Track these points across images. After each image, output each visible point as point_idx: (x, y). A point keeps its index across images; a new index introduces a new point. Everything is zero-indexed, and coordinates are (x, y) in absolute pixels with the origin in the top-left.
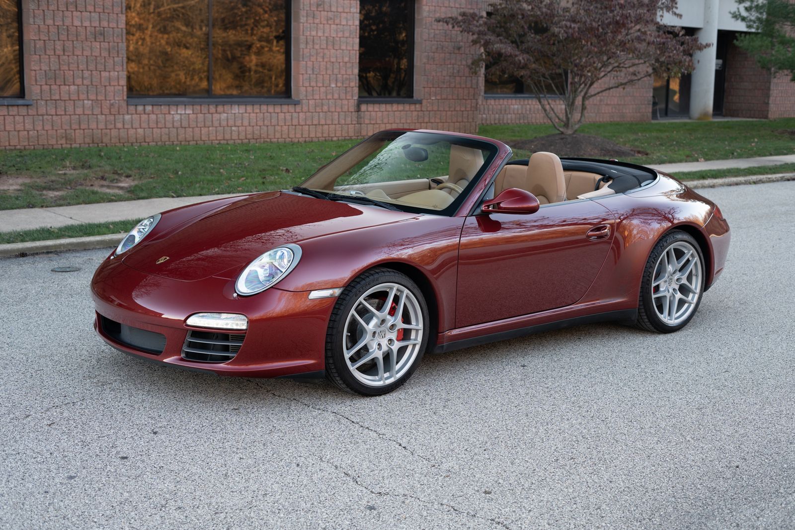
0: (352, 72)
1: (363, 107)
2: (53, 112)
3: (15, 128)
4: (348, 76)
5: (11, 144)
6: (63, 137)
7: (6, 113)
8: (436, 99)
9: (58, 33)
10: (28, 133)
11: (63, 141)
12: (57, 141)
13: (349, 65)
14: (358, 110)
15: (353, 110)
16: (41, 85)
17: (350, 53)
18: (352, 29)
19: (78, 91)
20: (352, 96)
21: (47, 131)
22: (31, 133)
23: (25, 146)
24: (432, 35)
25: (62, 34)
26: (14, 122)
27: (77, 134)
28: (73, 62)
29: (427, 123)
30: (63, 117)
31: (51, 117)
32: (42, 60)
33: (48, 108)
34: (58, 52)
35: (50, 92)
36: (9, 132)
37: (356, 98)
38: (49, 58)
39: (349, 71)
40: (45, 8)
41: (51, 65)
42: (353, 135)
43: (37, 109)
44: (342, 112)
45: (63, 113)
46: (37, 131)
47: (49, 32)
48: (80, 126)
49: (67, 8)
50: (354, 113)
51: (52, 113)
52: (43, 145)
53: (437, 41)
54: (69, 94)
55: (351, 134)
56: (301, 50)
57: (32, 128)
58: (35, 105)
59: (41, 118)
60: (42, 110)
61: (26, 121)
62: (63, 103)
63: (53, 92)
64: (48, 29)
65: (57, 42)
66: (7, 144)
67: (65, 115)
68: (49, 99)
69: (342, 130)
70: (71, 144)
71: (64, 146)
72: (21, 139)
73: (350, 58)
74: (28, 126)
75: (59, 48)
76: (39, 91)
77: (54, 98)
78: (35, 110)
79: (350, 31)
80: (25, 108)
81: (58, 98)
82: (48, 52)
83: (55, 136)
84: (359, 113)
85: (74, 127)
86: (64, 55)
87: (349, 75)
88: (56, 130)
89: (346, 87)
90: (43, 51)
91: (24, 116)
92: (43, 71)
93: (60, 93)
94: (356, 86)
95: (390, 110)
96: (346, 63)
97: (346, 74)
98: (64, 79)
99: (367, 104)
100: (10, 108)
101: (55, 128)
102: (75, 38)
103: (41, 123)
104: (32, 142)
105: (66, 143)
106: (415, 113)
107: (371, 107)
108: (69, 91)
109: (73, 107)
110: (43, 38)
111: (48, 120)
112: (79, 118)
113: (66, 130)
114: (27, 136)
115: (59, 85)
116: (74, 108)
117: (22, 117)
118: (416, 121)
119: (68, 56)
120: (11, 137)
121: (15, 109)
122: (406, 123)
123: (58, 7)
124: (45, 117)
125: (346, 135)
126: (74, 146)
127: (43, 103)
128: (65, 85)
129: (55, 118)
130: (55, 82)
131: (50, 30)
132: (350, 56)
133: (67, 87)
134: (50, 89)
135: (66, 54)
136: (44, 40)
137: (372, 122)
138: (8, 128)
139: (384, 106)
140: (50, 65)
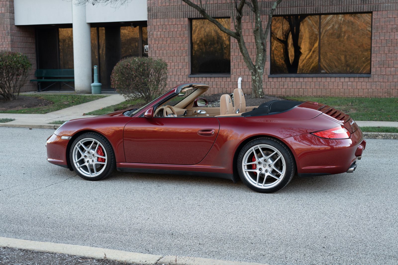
2: (382, 80)
3: (361, 88)
5: (359, 95)
6: (386, 93)
7: (358, 81)
9: (387, 43)
10: (368, 90)
11: (386, 95)
12: (383, 94)
16: (376, 68)
19: (396, 70)
21: (378, 89)
22: (369, 90)
23: (366, 96)
25: (388, 43)
26: (362, 85)
27: (393, 92)
28: (393, 56)
30: (386, 83)
31: (380, 83)
32: (378, 56)
33: (379, 79)
34: (386, 52)
35: (381, 71)
36: (359, 89)
38: (381, 55)
40: (380, 31)
41: (382, 58)
43: (373, 79)
45: (387, 81)
46: (373, 89)
47: (382, 43)
48: (395, 88)
49: (392, 31)
51: (381, 81)
52: (375, 96)
54: (391, 72)
57: (370, 88)
58: (373, 77)
59: (375, 83)
60: (376, 80)
61: (367, 85)
62: (387, 77)
63: (382, 71)
64: (382, 41)
65: (386, 48)
66: (357, 95)
67: (388, 82)
68: (380, 74)
70: (390, 96)
71: (386, 97)
72: (364, 93)
74: (368, 87)
75: (386, 50)
76: (375, 71)
77: (382, 74)
78: (372, 79)
80: (367, 78)
81: (384, 74)
82: (381, 52)
83: (382, 92)
85: (392, 88)
86: (389, 53)
88: (383, 89)
90: (378, 52)
91: (366, 82)
92: (377, 61)
93: (386, 72)
98: (389, 65)
100: (360, 78)
101: (382, 88)
102: (396, 45)
103: (375, 86)
104: (370, 94)
105: (388, 96)
108: (391, 71)
109: (392, 78)
110: (378, 45)
111: (378, 84)
112: (395, 84)
113: (388, 89)
114: (367, 92)
115: (386, 68)
116: (393, 79)
117: (366, 83)
119: (391, 54)
120: (359, 91)
121: (362, 79)
123: (387, 31)
124: (377, 83)
126: (391, 97)
127: (376, 76)
128: (388, 67)
129: (382, 83)
130: (384, 66)
131: (382, 42)
133: (390, 69)
134: (381, 70)
135: (390, 53)
136: (379, 47)
138: (358, 88)
140: (381, 59)
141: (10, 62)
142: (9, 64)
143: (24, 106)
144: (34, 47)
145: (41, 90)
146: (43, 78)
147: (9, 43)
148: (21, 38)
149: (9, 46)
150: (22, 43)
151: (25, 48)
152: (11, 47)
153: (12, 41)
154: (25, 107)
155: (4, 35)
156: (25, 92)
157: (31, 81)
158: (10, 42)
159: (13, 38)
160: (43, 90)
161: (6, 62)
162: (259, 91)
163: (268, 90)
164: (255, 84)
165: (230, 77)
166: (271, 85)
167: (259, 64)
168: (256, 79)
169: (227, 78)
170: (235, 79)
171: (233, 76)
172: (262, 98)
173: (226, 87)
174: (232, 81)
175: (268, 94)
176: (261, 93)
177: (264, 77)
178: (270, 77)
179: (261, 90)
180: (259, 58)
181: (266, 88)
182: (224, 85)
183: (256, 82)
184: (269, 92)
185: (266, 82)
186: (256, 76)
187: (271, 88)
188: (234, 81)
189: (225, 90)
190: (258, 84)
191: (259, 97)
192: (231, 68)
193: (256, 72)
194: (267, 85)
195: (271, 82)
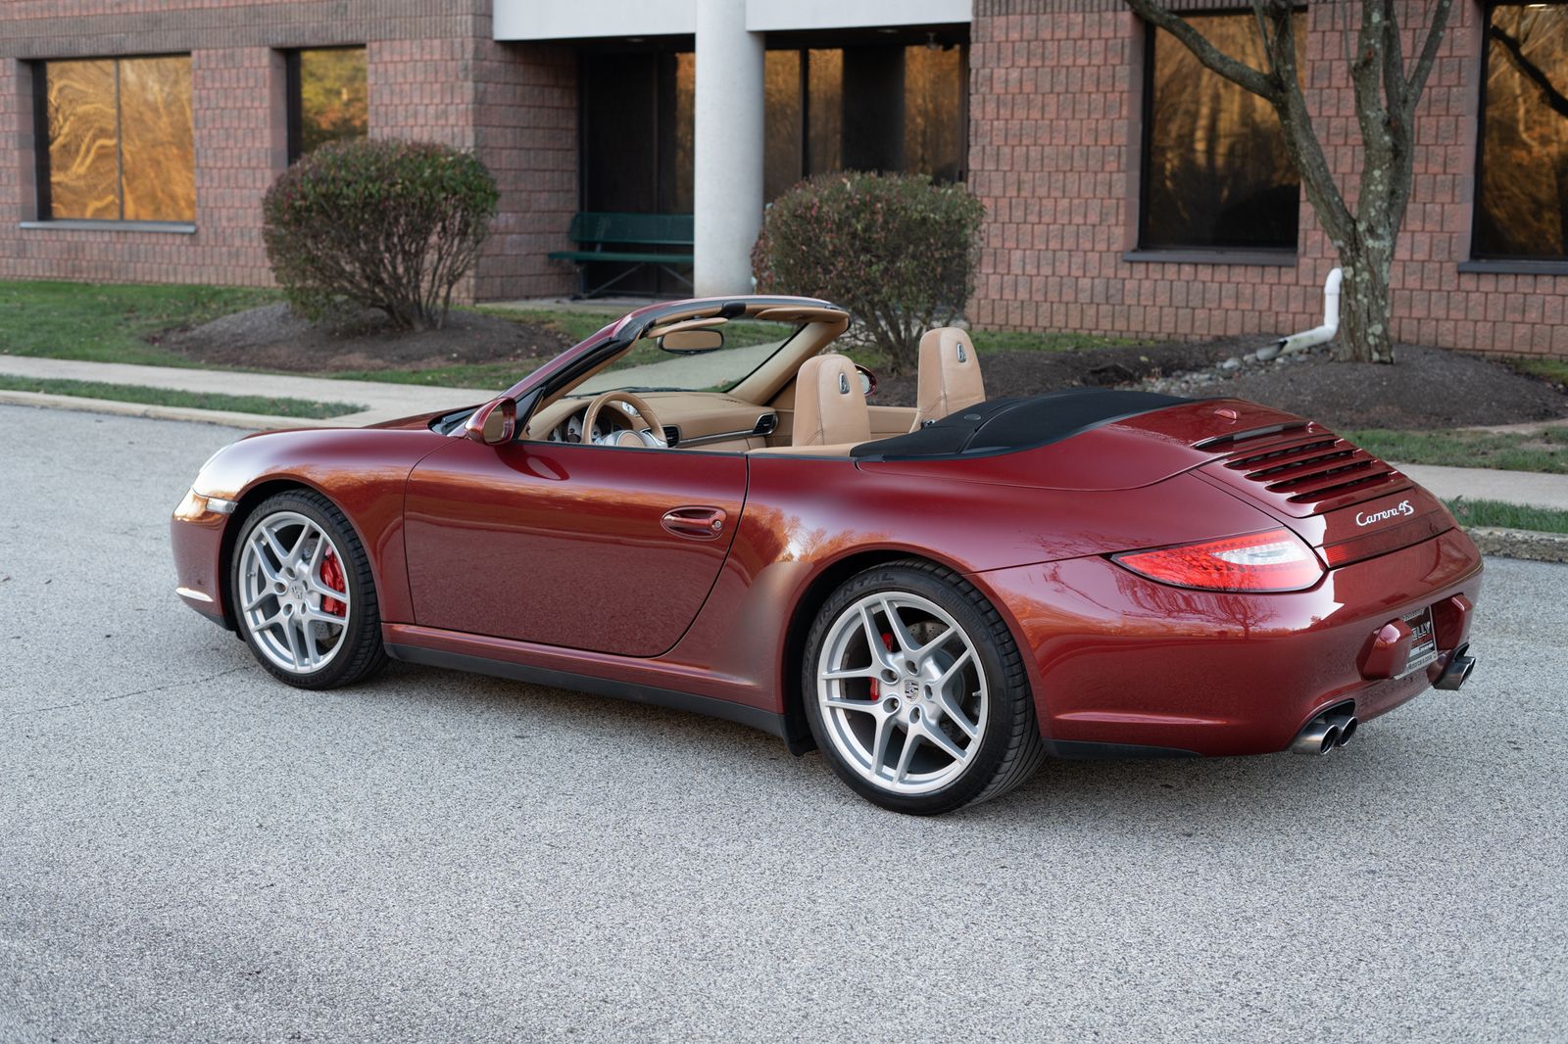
141: (407, 183)
142: (402, 189)
143: (455, 355)
144: (572, 124)
145: (585, 292)
146: (599, 247)
147: (467, 110)
148: (519, 89)
149: (467, 121)
150: (523, 110)
151: (535, 128)
152: (474, 125)
153: (479, 100)
154: (456, 360)
155: (453, 79)
156: (527, 298)
157: (551, 256)
158: (470, 107)
159: (485, 92)
160: (594, 292)
161: (393, 185)
162: (1370, 331)
163: (1456, 329)
164: (1353, 303)
165: (1295, 266)
166: (1467, 307)
167: (1373, 214)
168: (1358, 279)
169: (1283, 270)
170: (1315, 275)
171: (1305, 263)
172: (1382, 362)
173: (1275, 308)
174: (1302, 282)
175: (1455, 344)
176: (1381, 343)
177: (1441, 269)
178: (1465, 272)
179: (1378, 329)
180: (1372, 188)
181: (1447, 319)
182: (1267, 298)
183: (1356, 291)
184: (1459, 336)
185: (1449, 292)
186: (1358, 265)
187: (1466, 319)
188: (1311, 283)
189: (1272, 321)
190: (1365, 301)
191: (1371, 359)
192: (1302, 226)
193: (1358, 250)
194: (1451, 306)
195: (1468, 292)
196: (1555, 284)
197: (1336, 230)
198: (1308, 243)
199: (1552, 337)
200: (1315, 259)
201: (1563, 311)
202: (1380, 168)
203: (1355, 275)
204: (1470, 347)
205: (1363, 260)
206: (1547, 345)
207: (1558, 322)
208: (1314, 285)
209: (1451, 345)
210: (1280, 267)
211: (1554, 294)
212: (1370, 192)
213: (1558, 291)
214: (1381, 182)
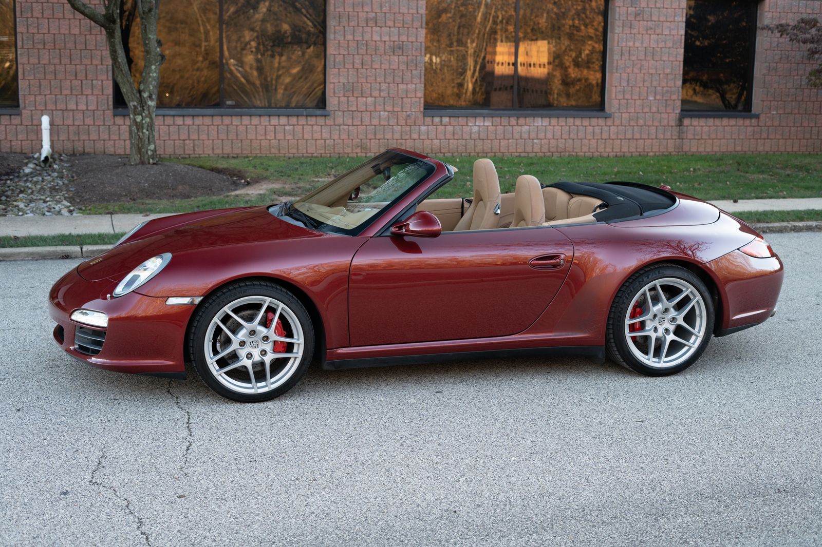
0: (675, 83)
1: (686, 121)
2: (350, 122)
3: (312, 137)
4: (669, 89)
5: (308, 152)
6: (358, 147)
7: (305, 123)
8: (777, 114)
9: (358, 48)
10: (325, 142)
11: (358, 150)
12: (352, 150)
13: (670, 77)
14: (680, 123)
15: (674, 124)
16: (339, 97)
17: (672, 64)
18: (675, 39)
19: (375, 102)
20: (674, 110)
21: (343, 140)
22: (327, 142)
23: (321, 154)
24: (775, 44)
25: (361, 49)
26: (312, 130)
27: (372, 144)
28: (370, 74)
29: (765, 139)
30: (359, 127)
31: (347, 127)
32: (341, 74)
33: (345, 119)
34: (356, 66)
35: (348, 103)
36: (307, 140)
37: (678, 111)
38: (348, 71)
39: (671, 84)
40: (346, 24)
41: (350, 78)
42: (673, 150)
43: (334, 119)
44: (661, 126)
45: (359, 123)
46: (334, 140)
47: (348, 47)
48: (375, 136)
49: (367, 24)
50: (674, 128)
51: (349, 124)
52: (339, 153)
53: (781, 51)
54: (366, 105)
55: (671, 149)
56: (615, 61)
57: (329, 137)
58: (333, 116)
59: (338, 127)
60: (339, 120)
61: (324, 131)
62: (359, 114)
63: (350, 103)
64: (348, 44)
65: (356, 57)
66: (305, 151)
67: (362, 125)
68: (346, 110)
69: (660, 146)
70: (366, 153)
71: (359, 155)
72: (318, 147)
73: (672, 69)
74: (325, 135)
75: (357, 62)
76: (336, 102)
77: (351, 109)
78: (332, 120)
79: (674, 41)
80: (323, 118)
81: (355, 109)
82: (347, 66)
83: (351, 145)
84: (681, 127)
85: (369, 136)
86: (362, 68)
87: (671, 87)
88: (352, 140)
89: (666, 100)
90: (342, 65)
91: (321, 126)
92: (342, 84)
93: (357, 105)
94: (678, 99)
95: (719, 124)
96: (667, 74)
97: (667, 87)
98: (362, 91)
99: (691, 118)
100: (309, 118)
101: (351, 137)
102: (374, 53)
103: (338, 132)
104: (329, 150)
105: (362, 152)
106: (750, 129)
107: (695, 122)
108: (366, 103)
109: (369, 118)
110: (343, 52)
111: (344, 130)
112: (375, 128)
113: (361, 140)
114: (323, 145)
115: (357, 97)
116: (371, 119)
117: (320, 127)
118: (752, 137)
119: (367, 69)
120: (308, 145)
121: (314, 119)
122: (739, 139)
123: (358, 23)
124: (342, 127)
125: (665, 150)
126: (368, 155)
127: (340, 114)
128: (362, 97)
129: (351, 128)
130: (353, 94)
131: (350, 45)
132: (672, 67)
133: (365, 99)
134: (348, 101)
135: (364, 67)
136: (344, 55)
137: (697, 137)
138: (306, 137)
139: (712, 120)
140: (348, 78)
162: (149, 148)
163: (115, 144)
164: (141, 134)
165: (20, 114)
166: (119, 134)
167: (151, 88)
168: (144, 122)
169: (13, 117)
170: (32, 119)
171: (26, 113)
172: (154, 164)
173: (9, 138)
174: (25, 123)
175: (115, 152)
176: (153, 154)
177: (104, 114)
178: (117, 115)
179: (152, 147)
180: (151, 75)
181: (110, 140)
182: (4, 133)
183: (143, 128)
184: (116, 148)
185: (109, 126)
186: (144, 114)
187: (120, 139)
188: (30, 124)
189: (8, 145)
190: (147, 133)
191: (149, 163)
192: (21, 93)
193: (142, 107)
194: (111, 133)
195: (119, 125)
196: (164, 120)
197: (133, 97)
198: (27, 102)
199: (164, 146)
200: (32, 111)
201: (169, 133)
202: (155, 64)
203: (142, 120)
204: (123, 153)
205: (146, 112)
206: (162, 150)
207: (167, 138)
208: (32, 125)
209: (113, 153)
210: (10, 115)
211: (164, 125)
212: (150, 77)
213: (166, 123)
214: (155, 72)
